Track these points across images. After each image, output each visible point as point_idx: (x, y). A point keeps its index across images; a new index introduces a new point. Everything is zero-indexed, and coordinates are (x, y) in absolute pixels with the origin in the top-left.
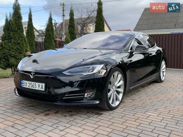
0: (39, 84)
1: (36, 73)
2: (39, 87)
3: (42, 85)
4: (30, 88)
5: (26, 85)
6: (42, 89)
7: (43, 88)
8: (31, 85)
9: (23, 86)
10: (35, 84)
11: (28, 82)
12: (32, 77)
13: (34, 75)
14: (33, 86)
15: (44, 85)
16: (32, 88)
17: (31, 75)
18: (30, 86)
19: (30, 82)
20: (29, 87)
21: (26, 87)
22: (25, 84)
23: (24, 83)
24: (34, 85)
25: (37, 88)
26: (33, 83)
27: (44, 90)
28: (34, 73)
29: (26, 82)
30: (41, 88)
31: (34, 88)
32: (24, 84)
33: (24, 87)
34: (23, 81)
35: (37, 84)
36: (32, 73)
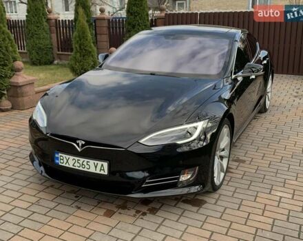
0: (96, 162)
1: (88, 143)
2: (96, 167)
3: (102, 165)
4: (77, 168)
5: (67, 162)
6: (102, 172)
7: (104, 170)
8: (78, 163)
9: (60, 164)
10: (87, 162)
11: (72, 158)
12: (79, 150)
13: (83, 146)
14: (83, 165)
15: (106, 165)
16: (81, 168)
18: (76, 164)
19: (77, 158)
20: (73, 166)
21: (67, 165)
22: (65, 161)
23: (62, 158)
24: (85, 163)
25: (92, 170)
26: (82, 160)
27: (106, 173)
28: (84, 143)
29: (68, 156)
30: (101, 170)
31: (85, 170)
33: (64, 165)
34: (60, 154)
35: (92, 162)
36: (78, 142)
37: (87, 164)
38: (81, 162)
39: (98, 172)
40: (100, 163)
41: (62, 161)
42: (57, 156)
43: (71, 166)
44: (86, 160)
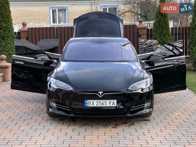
0: (110, 101)
1: (105, 92)
2: (110, 103)
3: (114, 102)
4: (99, 106)
5: (93, 104)
6: (114, 105)
7: (114, 104)
9: (88, 106)
10: (105, 102)
11: (95, 101)
13: (102, 94)
14: (102, 103)
16: (102, 106)
17: (99, 94)
18: (99, 104)
19: (99, 101)
20: (97, 105)
21: (93, 106)
23: (89, 102)
24: (104, 103)
25: (108, 105)
26: (102, 101)
27: (116, 105)
28: (102, 92)
29: (93, 101)
30: (113, 104)
31: (104, 106)
32: (90, 103)
33: (91, 106)
34: (88, 101)
35: (108, 101)
37: (105, 103)
38: (101, 103)
39: (111, 105)
40: (112, 101)
41: (89, 104)
42: (86, 102)
43: (95, 106)
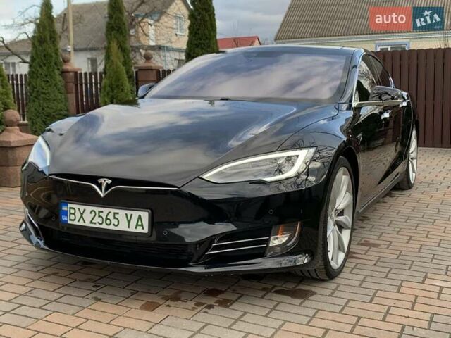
0: (130, 213)
1: (116, 181)
2: (129, 221)
3: (140, 217)
4: (97, 226)
5: (82, 217)
6: (139, 230)
7: (142, 225)
8: (99, 216)
9: (69, 222)
10: (115, 213)
11: (89, 208)
13: (108, 186)
14: (107, 219)
15: (145, 216)
16: (104, 226)
17: (100, 186)
18: (97, 220)
19: (97, 209)
20: (91, 222)
21: (81, 223)
22: (78, 215)
23: (72, 211)
24: (111, 216)
25: (123, 227)
26: (106, 210)
27: (146, 231)
29: (82, 208)
30: (137, 225)
31: (112, 227)
32: (74, 214)
33: (75, 223)
34: (70, 205)
35: (122, 213)
36: (100, 181)
37: (115, 218)
38: (104, 215)
39: (132, 229)
40: (136, 214)
41: (72, 217)
42: (64, 208)
43: (88, 224)
44: (113, 211)
